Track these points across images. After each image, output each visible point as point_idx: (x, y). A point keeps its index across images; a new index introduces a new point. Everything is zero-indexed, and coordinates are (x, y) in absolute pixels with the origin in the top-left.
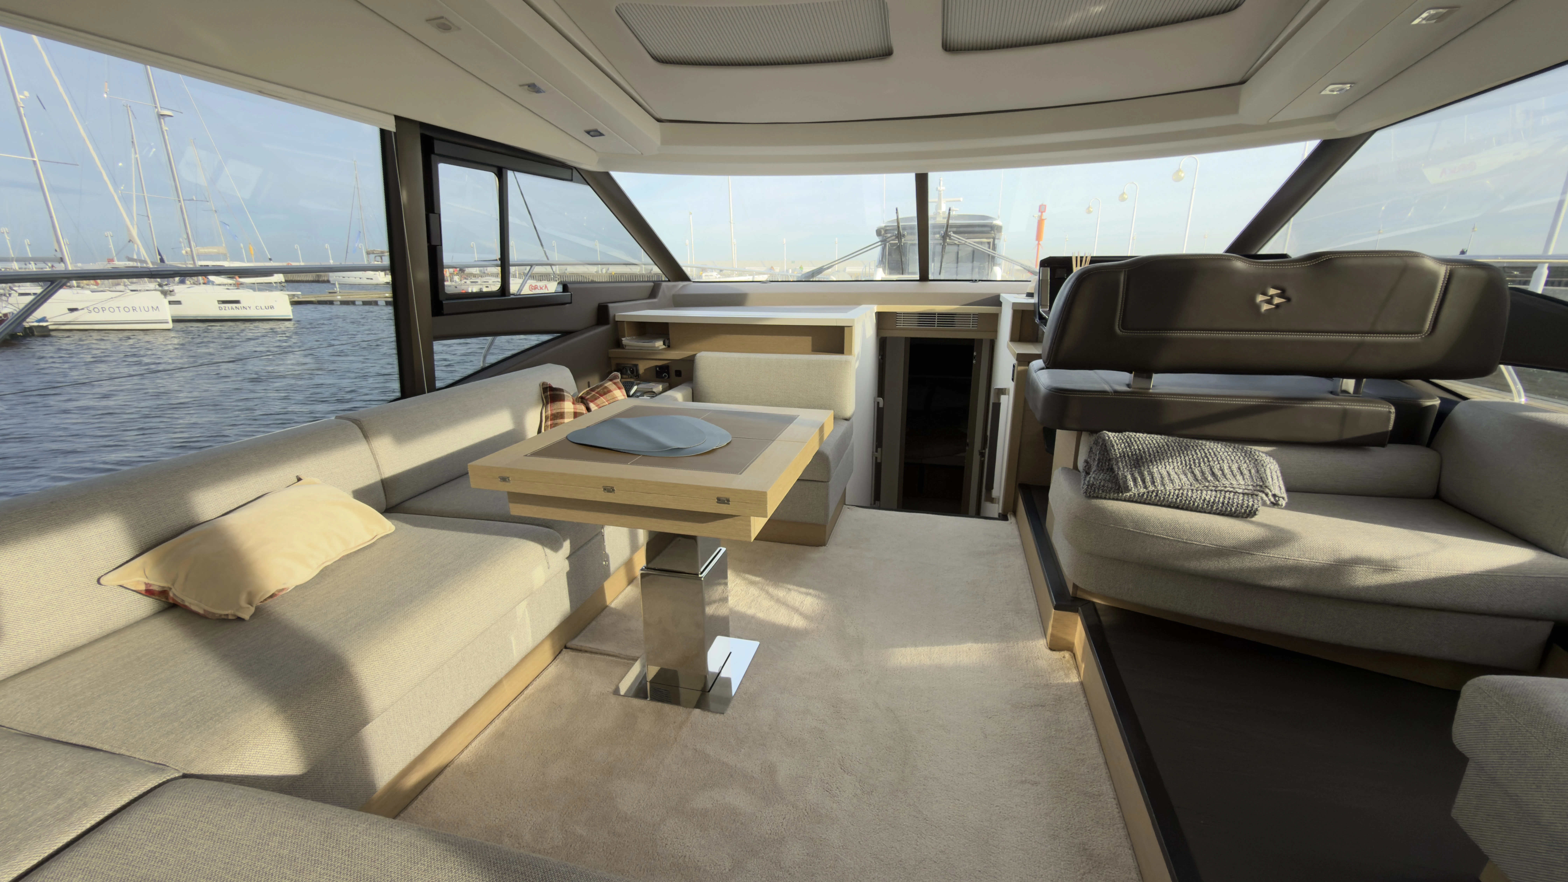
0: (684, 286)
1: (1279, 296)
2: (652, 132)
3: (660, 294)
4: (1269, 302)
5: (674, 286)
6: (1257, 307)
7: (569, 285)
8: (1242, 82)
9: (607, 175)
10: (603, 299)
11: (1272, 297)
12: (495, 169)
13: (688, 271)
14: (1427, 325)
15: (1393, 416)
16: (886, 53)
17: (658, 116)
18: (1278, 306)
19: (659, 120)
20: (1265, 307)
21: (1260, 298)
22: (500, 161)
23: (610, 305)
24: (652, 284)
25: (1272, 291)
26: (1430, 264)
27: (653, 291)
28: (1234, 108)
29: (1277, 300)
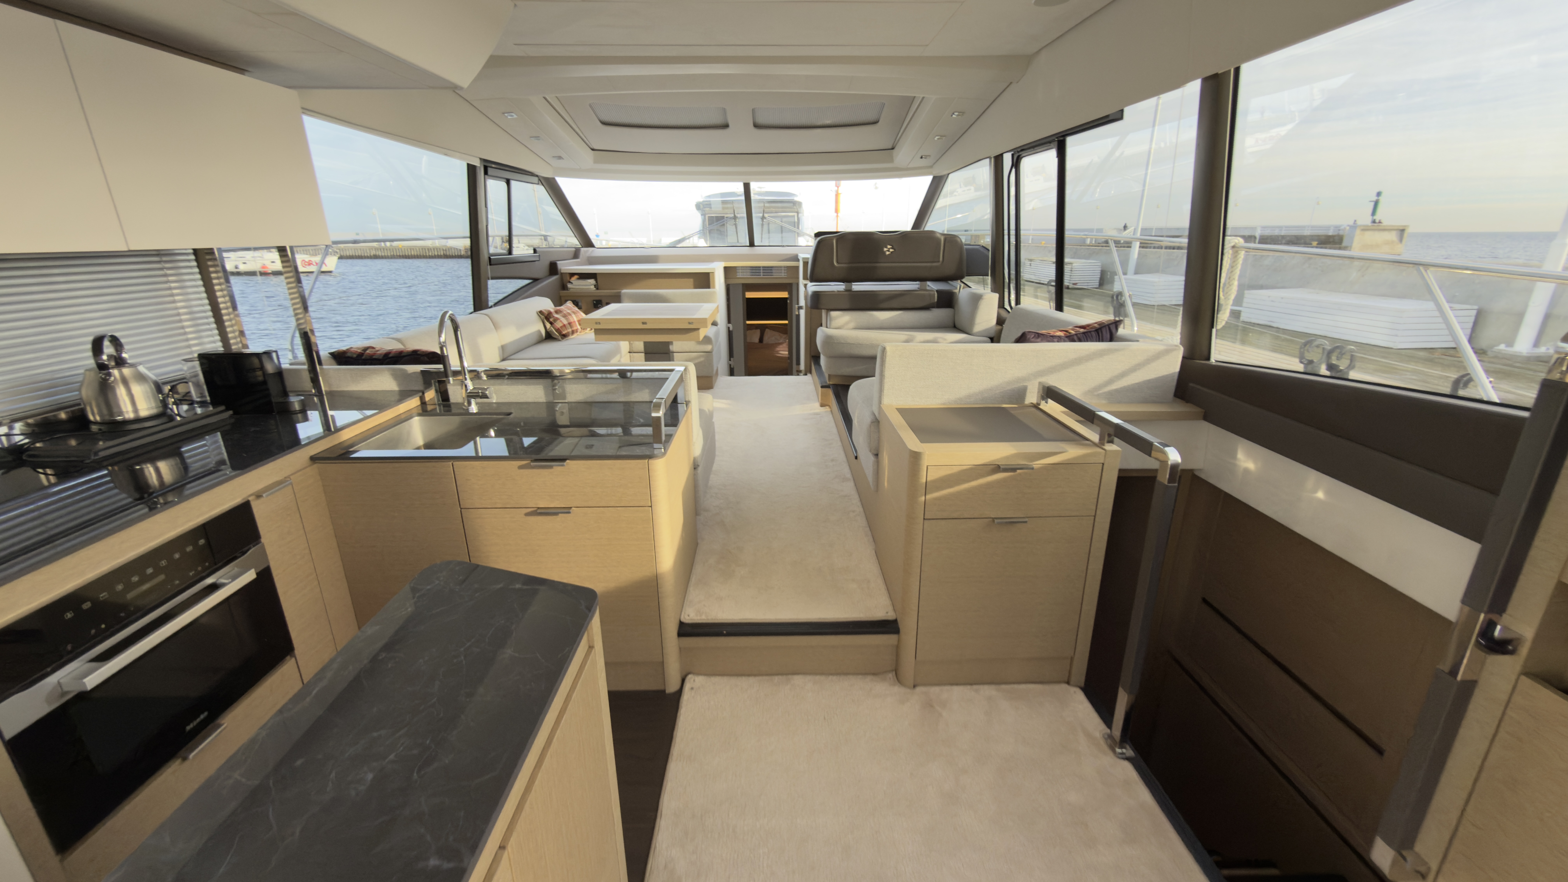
0: (593, 251)
1: (891, 248)
2: (588, 157)
3: (581, 256)
4: (888, 251)
5: (587, 251)
6: (884, 253)
7: (537, 249)
8: (893, 149)
9: (554, 179)
10: (553, 259)
11: (889, 249)
12: (505, 180)
13: (594, 241)
14: (941, 259)
15: (936, 295)
16: (726, 126)
17: (592, 147)
18: (892, 252)
19: (593, 150)
20: (888, 253)
21: (885, 249)
22: (508, 175)
23: (558, 262)
24: (574, 249)
25: (889, 247)
26: (938, 235)
27: (576, 255)
28: (891, 160)
29: (891, 250)
